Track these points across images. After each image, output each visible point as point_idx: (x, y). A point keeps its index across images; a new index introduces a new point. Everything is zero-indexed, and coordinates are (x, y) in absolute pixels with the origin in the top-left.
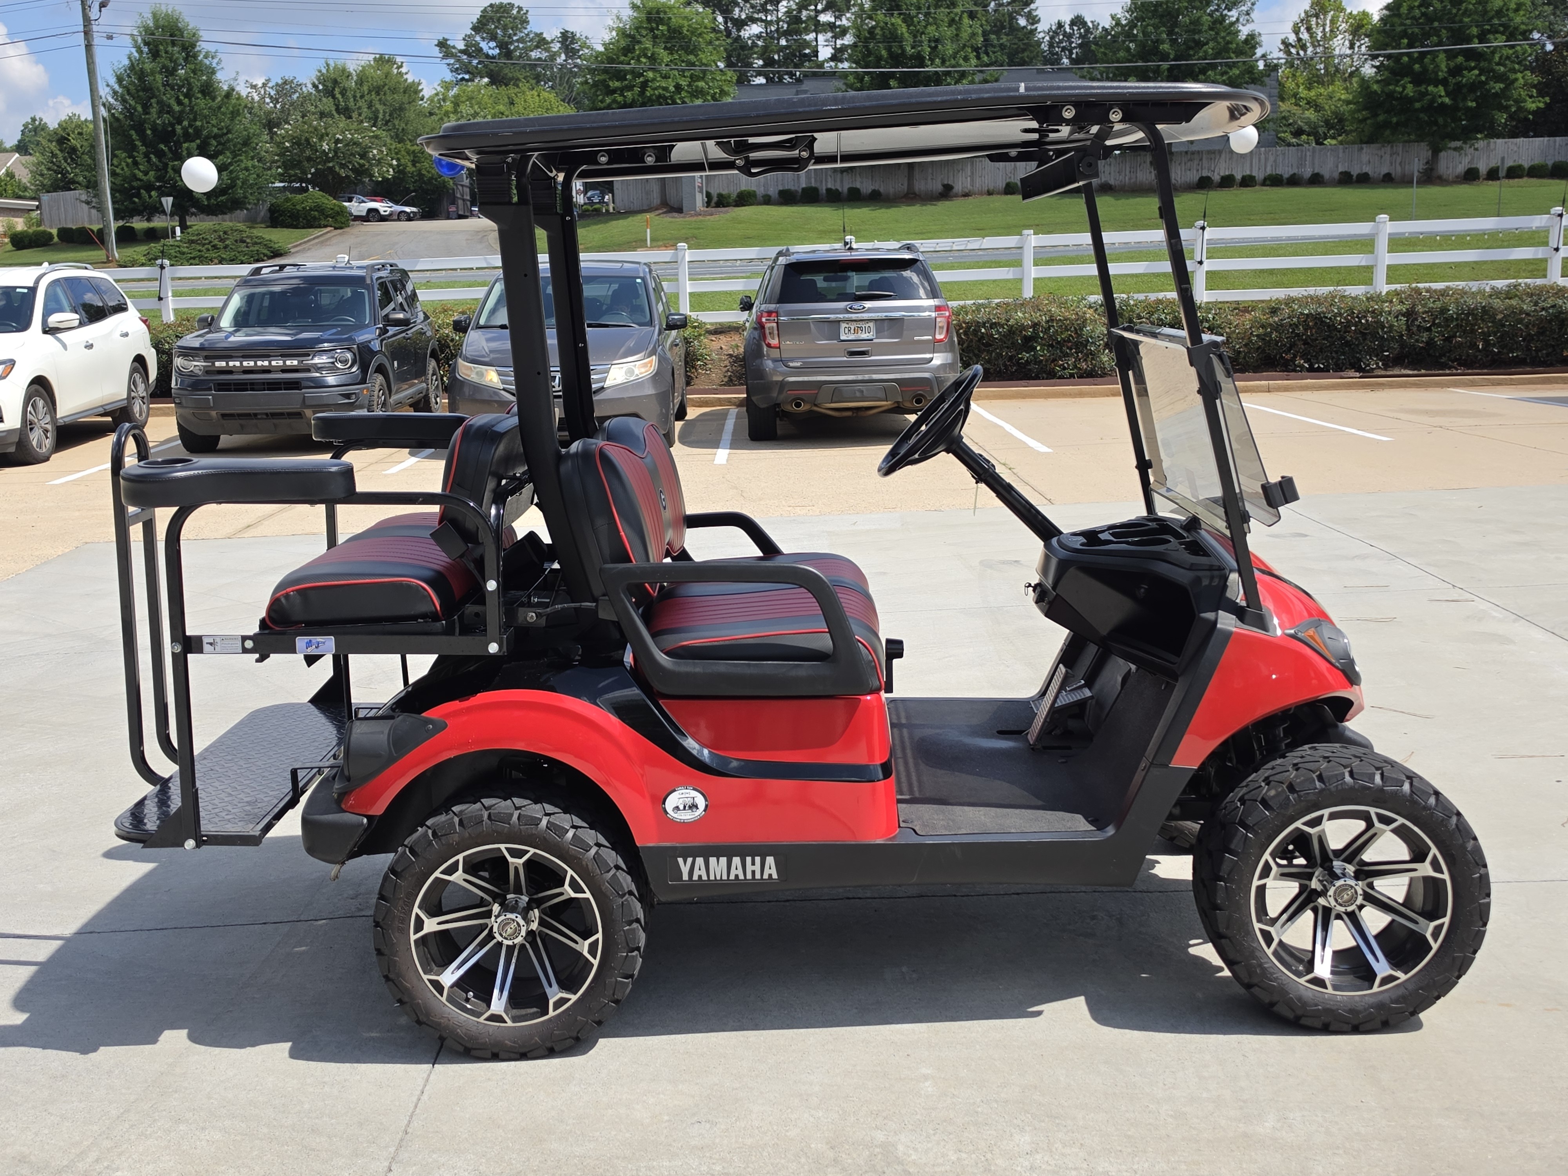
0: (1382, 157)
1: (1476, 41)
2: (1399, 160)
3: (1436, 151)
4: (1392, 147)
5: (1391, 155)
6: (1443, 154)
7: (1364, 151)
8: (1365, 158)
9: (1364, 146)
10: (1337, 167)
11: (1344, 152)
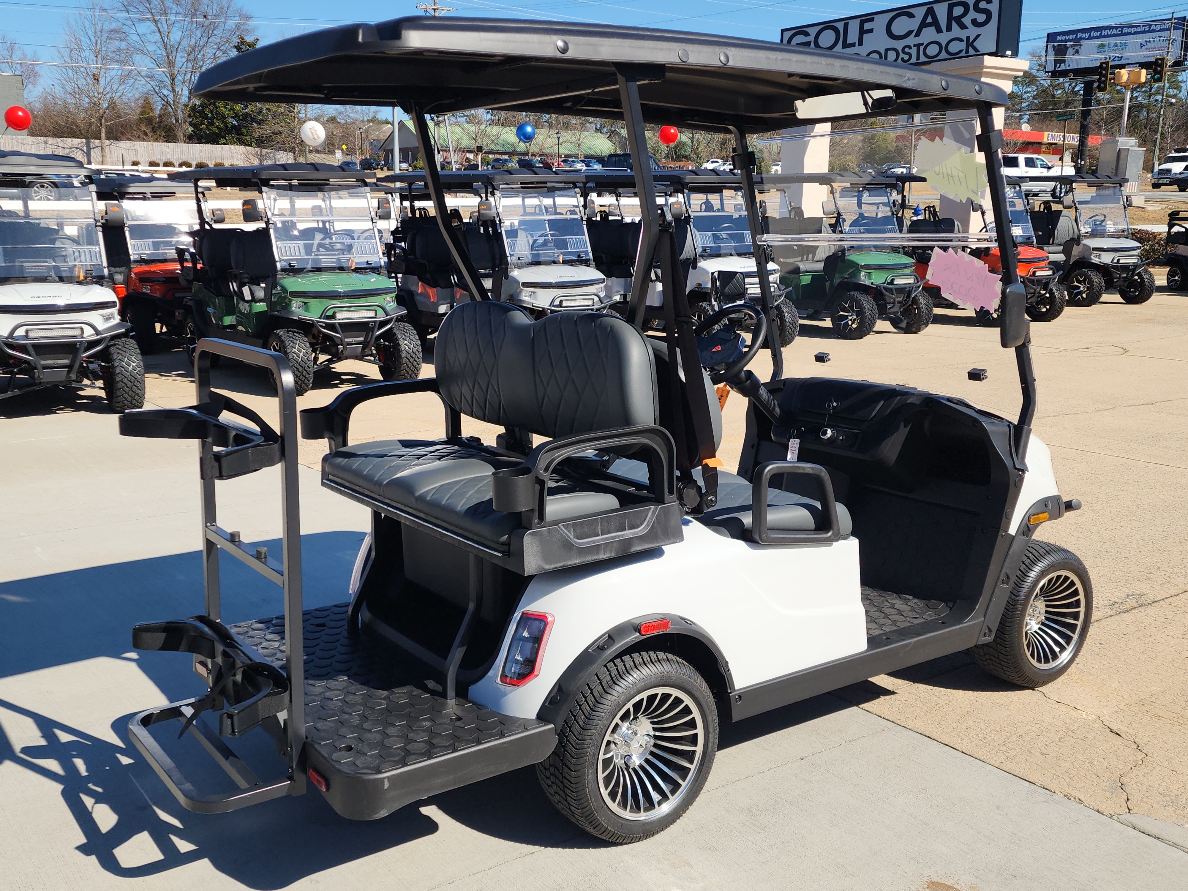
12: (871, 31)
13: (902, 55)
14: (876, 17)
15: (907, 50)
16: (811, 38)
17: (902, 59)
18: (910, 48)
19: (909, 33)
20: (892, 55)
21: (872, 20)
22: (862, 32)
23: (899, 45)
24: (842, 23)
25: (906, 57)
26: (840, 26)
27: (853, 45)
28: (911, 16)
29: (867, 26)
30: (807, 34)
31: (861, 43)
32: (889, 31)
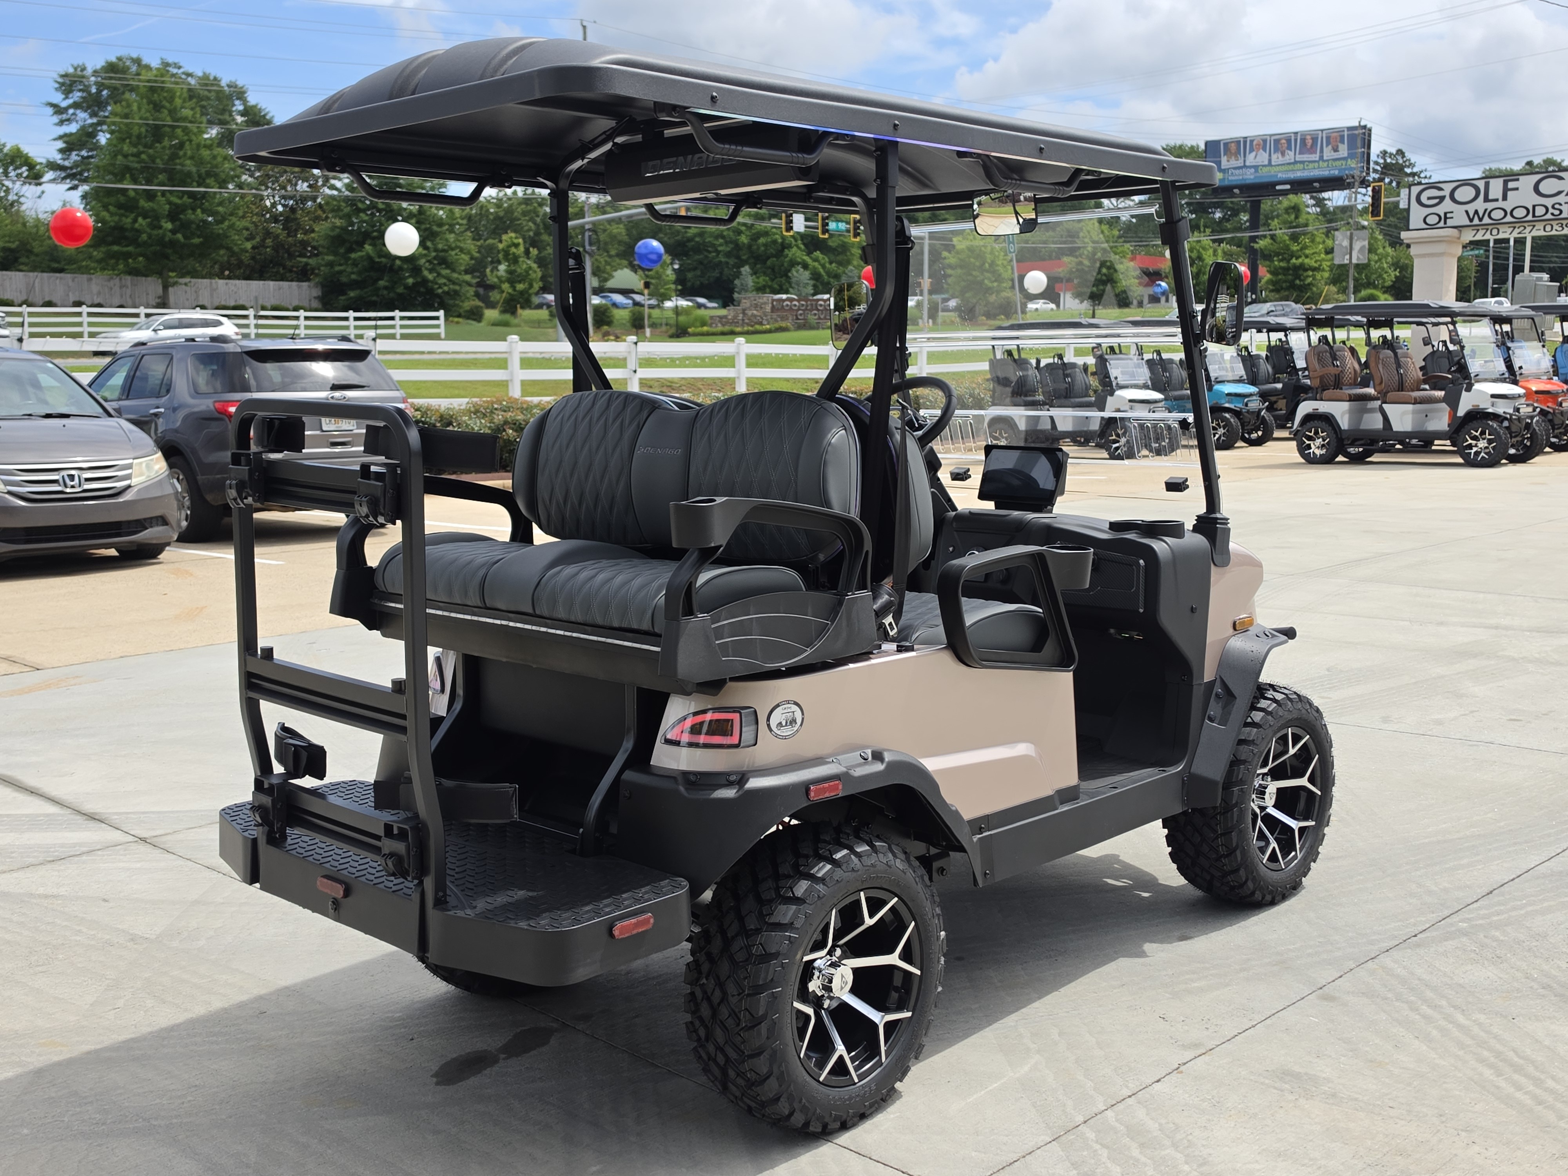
0: (111, 289)
1: (195, 184)
2: (129, 292)
3: (165, 287)
4: (121, 279)
5: (121, 287)
6: (170, 289)
7: (94, 281)
8: (95, 288)
9: (93, 276)
10: (68, 295)
11: (73, 281)
12: (1517, 189)
13: (1551, 210)
14: (1521, 178)
15: (1557, 206)
16: (1446, 193)
17: (1552, 214)
18: (1560, 204)
19: (1559, 193)
20: (1540, 211)
21: (1518, 180)
22: (1506, 190)
23: (1549, 202)
24: (1483, 181)
25: (1557, 212)
26: (1481, 184)
27: (1497, 200)
28: (1561, 178)
29: (1511, 185)
30: (1440, 189)
31: (1505, 198)
32: (1536, 189)
